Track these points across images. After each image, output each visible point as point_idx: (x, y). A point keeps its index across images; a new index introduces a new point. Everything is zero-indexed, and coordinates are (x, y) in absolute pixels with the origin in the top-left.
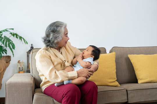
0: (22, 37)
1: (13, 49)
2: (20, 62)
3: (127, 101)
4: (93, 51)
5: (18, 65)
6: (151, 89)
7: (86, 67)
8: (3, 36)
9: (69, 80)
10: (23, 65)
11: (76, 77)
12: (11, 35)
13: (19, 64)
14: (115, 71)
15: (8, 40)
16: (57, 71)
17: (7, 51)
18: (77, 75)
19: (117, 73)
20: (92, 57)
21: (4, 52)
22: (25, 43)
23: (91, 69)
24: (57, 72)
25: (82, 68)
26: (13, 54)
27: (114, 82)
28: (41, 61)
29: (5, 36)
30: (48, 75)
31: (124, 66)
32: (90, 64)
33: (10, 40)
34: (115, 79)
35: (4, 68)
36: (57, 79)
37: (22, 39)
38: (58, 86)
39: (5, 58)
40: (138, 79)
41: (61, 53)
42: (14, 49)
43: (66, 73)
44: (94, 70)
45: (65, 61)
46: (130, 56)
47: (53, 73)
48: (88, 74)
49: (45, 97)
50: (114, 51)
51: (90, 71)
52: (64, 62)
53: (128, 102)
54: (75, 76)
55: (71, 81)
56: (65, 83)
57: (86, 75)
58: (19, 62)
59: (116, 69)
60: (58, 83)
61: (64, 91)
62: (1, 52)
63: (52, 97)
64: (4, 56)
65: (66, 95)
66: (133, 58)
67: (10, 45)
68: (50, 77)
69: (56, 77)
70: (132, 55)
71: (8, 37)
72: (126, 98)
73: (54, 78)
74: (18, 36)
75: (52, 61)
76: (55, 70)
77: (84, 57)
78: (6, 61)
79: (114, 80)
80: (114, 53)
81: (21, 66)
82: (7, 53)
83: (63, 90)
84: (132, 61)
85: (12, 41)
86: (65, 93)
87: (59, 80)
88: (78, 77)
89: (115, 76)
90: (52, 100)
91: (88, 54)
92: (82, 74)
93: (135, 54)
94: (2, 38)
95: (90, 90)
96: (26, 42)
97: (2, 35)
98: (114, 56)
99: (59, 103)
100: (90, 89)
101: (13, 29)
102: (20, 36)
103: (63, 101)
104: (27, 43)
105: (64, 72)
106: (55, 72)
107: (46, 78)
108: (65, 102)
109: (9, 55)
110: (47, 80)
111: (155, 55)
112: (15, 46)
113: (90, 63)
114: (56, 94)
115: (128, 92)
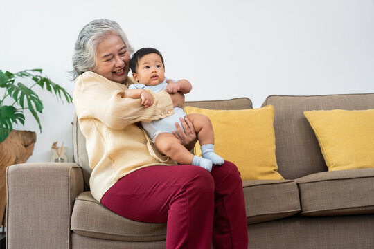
0: (61, 86)
1: (38, 113)
2: (58, 145)
3: (300, 209)
5: (53, 154)
6: (357, 180)
8: (15, 84)
10: (65, 154)
12: (35, 82)
13: (54, 151)
14: (274, 147)
15: (28, 92)
17: (24, 118)
19: (278, 153)
21: (17, 120)
22: (68, 101)
26: (40, 127)
27: (272, 173)
29: (19, 84)
31: (296, 139)
33: (32, 92)
34: (274, 166)
35: (17, 157)
37: (61, 91)
39: (22, 135)
40: (327, 165)
42: (41, 112)
46: (308, 114)
50: (274, 105)
53: (301, 211)
58: (54, 146)
59: (276, 144)
62: (11, 120)
64: (20, 131)
66: (317, 119)
67: (32, 102)
70: (314, 112)
71: (29, 87)
72: (297, 202)
74: (51, 86)
78: (24, 143)
79: (272, 169)
80: (270, 107)
81: (59, 156)
82: (26, 121)
84: (314, 126)
85: (37, 94)
89: (274, 160)
93: (321, 109)
94: (14, 87)
96: (70, 97)
97: (13, 81)
98: (271, 115)
101: (40, 71)
102: (56, 83)
109: (32, 131)
111: (369, 110)
112: (44, 106)
115: (302, 187)
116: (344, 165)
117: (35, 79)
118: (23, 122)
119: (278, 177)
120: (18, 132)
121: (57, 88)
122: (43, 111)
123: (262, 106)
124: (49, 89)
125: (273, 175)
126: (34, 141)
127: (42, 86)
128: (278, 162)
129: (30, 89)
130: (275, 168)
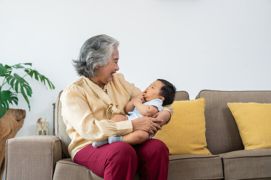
0: (46, 76)
1: (28, 97)
2: (42, 120)
3: (223, 177)
4: (163, 89)
5: (38, 127)
6: (266, 158)
7: (149, 114)
8: (12, 74)
9: (118, 136)
10: (47, 127)
11: (130, 131)
12: (26, 73)
13: (39, 125)
14: (204, 129)
15: (21, 80)
16: (97, 119)
17: (17, 100)
18: (131, 127)
19: (207, 134)
20: (160, 98)
21: (13, 101)
22: (51, 88)
23: (158, 119)
24: (96, 122)
25: (141, 116)
26: (29, 107)
27: (202, 149)
28: (70, 104)
29: (15, 74)
30: (82, 127)
31: (221, 123)
32: (157, 110)
33: (24, 81)
34: (204, 144)
35: (11, 129)
36: (96, 135)
37: (46, 80)
38: (98, 147)
39: (16, 112)
40: (244, 144)
41: (106, 91)
42: (31, 96)
43: (113, 124)
44: (162, 120)
45: (112, 104)
46: (231, 105)
47: (90, 123)
48: (151, 127)
49: (76, 167)
50: (205, 97)
51: (155, 122)
52: (110, 106)
53: (224, 179)
54: (128, 130)
55: (121, 138)
56: (110, 141)
57: (148, 128)
58: (39, 121)
59: (206, 127)
60: (97, 141)
61: (108, 155)
62: (8, 101)
63: (88, 168)
64: (14, 109)
65: (110, 160)
66: (237, 109)
67: (24, 88)
68: (84, 130)
69: (95, 130)
70: (235, 104)
71: (22, 77)
72: (221, 171)
73: (91, 132)
74: (38, 76)
75: (88, 103)
76: (93, 119)
77: (147, 99)
78: (17, 118)
79: (202, 146)
80: (202, 99)
81: (42, 129)
82: (19, 102)
83: (107, 153)
84: (235, 114)
85: (28, 82)
86: (109, 158)
87: (100, 136)
88: (134, 130)
89: (204, 139)
90: (88, 173)
91: (154, 94)
92: (141, 126)
93: (240, 102)
94: (11, 77)
95: (154, 154)
96: (53, 85)
97: (10, 72)
98: (203, 105)
99: (99, 178)
100: (155, 152)
101: (30, 64)
102: (43, 75)
103: (106, 172)
104: (54, 88)
105: (108, 121)
106: (94, 123)
107: (78, 135)
108: (109, 173)
109: (23, 109)
110: (80, 138)
113: (157, 108)
114: (95, 161)
115: (225, 161)
116: (257, 145)
117: (27, 71)
118: (16, 103)
119: (207, 152)
120: (12, 110)
121: (43, 78)
122: (32, 95)
123: (196, 99)
124: (37, 78)
125: (203, 150)
126: (24, 117)
127: (32, 76)
128: (207, 140)
129: (22, 79)
130: (205, 146)
